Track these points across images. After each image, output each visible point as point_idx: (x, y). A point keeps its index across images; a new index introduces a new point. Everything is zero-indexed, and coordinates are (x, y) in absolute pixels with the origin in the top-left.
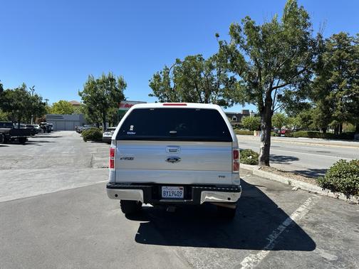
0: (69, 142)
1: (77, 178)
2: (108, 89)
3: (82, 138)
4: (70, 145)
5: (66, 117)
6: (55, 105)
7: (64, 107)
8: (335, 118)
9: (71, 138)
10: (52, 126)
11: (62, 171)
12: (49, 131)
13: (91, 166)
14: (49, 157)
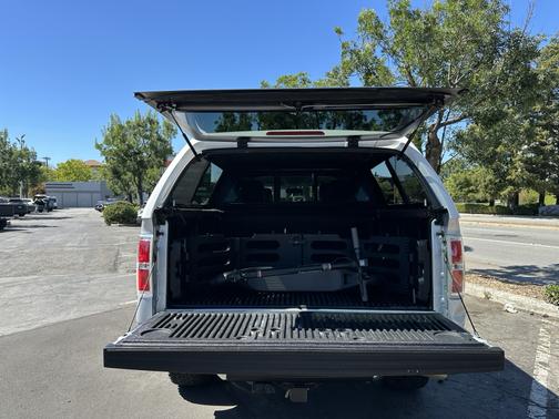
0: (81, 226)
1: (85, 294)
2: (146, 137)
3: (103, 220)
4: (83, 231)
5: (78, 185)
6: (62, 167)
7: (74, 170)
8: (511, 183)
9: (85, 220)
10: (55, 200)
11: (57, 281)
12: (50, 209)
13: (114, 269)
14: (40, 253)
